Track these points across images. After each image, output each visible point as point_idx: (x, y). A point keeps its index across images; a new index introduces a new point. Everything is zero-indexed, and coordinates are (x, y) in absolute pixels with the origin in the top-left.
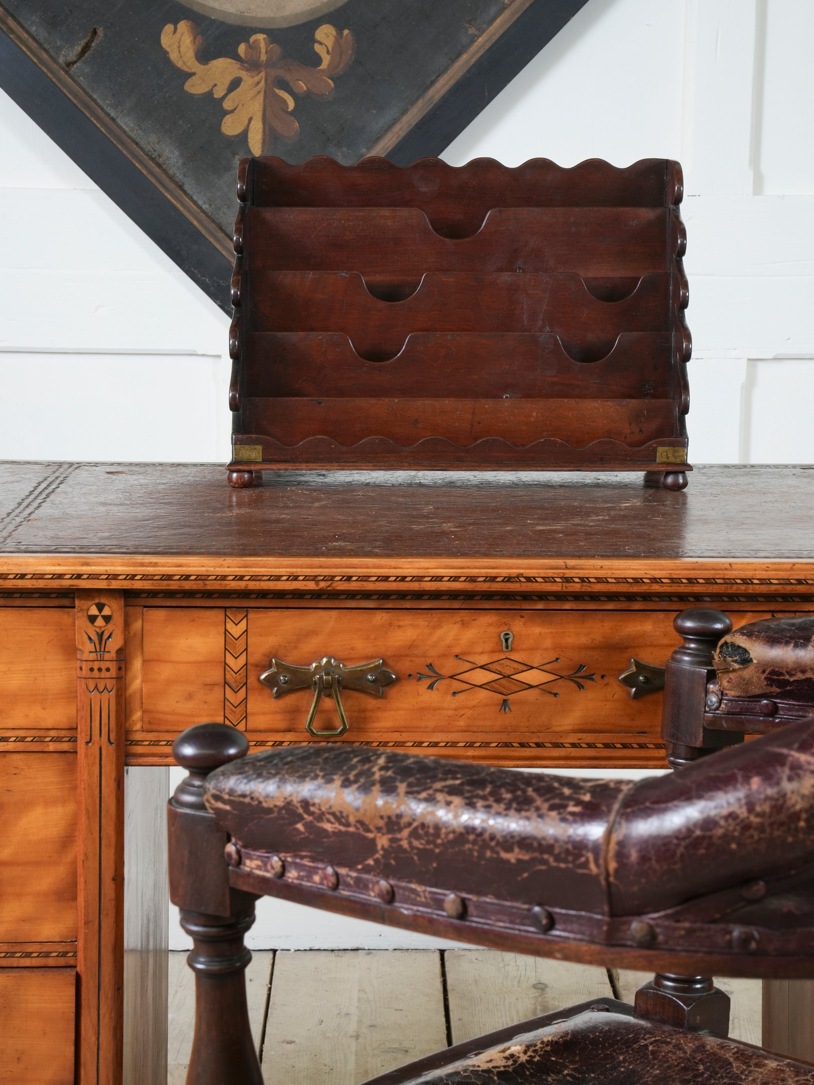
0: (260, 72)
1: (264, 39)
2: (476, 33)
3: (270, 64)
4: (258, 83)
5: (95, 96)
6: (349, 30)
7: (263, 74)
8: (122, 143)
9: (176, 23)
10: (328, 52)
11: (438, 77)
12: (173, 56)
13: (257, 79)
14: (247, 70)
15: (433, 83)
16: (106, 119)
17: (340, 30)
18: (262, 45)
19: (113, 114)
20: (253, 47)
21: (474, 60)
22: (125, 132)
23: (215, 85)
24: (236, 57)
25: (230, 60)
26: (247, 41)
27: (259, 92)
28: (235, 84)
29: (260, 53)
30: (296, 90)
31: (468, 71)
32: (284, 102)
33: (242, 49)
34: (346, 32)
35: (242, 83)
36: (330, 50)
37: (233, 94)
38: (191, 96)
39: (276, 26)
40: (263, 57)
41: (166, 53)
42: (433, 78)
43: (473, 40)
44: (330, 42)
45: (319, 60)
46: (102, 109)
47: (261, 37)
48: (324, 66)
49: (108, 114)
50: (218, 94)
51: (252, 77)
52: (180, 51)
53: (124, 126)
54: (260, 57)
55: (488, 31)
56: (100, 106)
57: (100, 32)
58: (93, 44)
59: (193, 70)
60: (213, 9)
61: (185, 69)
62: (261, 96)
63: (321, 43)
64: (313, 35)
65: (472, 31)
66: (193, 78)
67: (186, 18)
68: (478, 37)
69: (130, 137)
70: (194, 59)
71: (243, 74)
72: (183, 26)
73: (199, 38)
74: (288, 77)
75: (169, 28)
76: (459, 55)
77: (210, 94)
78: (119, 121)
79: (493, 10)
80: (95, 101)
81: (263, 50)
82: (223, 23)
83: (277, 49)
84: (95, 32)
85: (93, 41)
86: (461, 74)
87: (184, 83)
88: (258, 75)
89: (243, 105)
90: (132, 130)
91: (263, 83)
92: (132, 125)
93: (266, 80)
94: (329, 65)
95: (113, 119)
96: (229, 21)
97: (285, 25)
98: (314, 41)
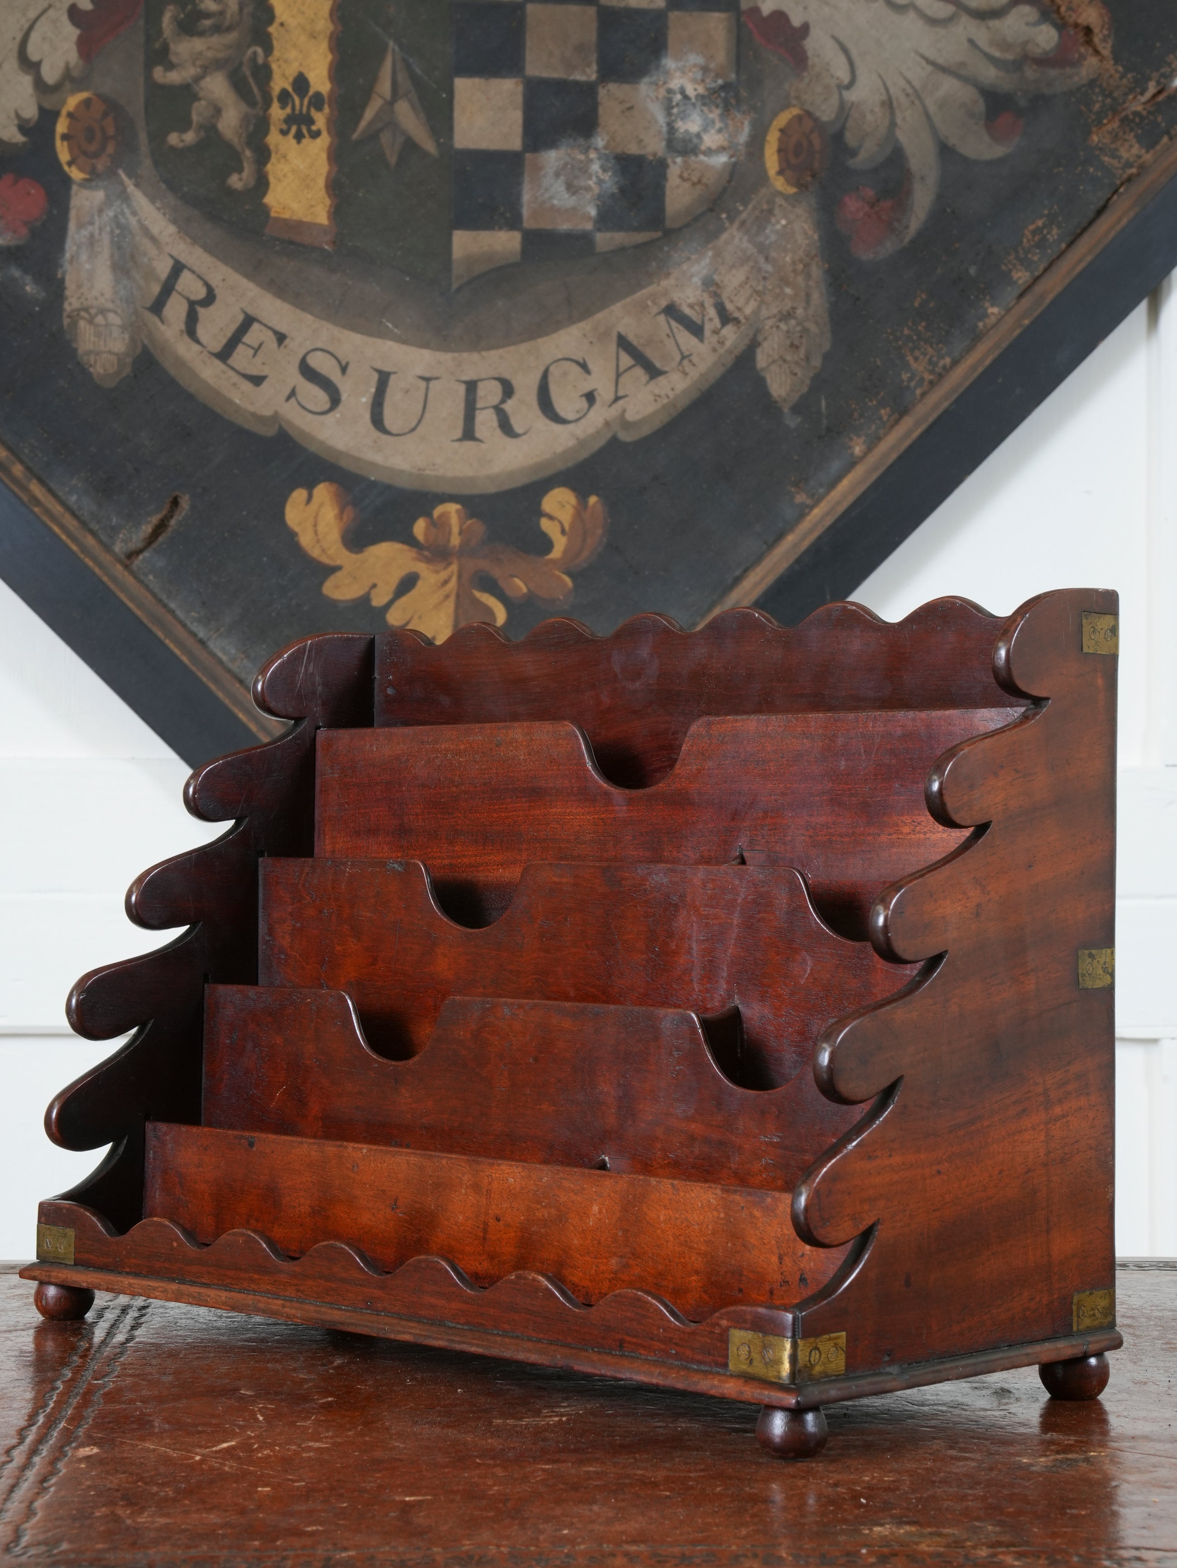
0: (450, 564)
1: (457, 511)
2: (809, 502)
3: (466, 551)
4: (446, 582)
5: (172, 605)
6: (598, 495)
7: (454, 568)
8: (216, 680)
9: (310, 486)
10: (563, 532)
11: (746, 571)
12: (306, 540)
13: (444, 575)
14: (428, 561)
15: (737, 581)
16: (190, 642)
17: (582, 495)
18: (454, 521)
19: (201, 634)
20: (439, 525)
21: (806, 544)
22: (221, 662)
23: (374, 586)
24: (410, 541)
25: (398, 546)
26: (428, 515)
27: (447, 596)
28: (408, 584)
29: (450, 533)
30: (509, 593)
31: (798, 561)
32: (490, 612)
33: (420, 528)
34: (593, 500)
35: (420, 583)
36: (567, 527)
37: (403, 600)
38: (333, 604)
39: (476, 491)
40: (455, 540)
41: (293, 535)
42: (738, 573)
43: (802, 513)
44: (566, 516)
45: (547, 545)
46: (184, 626)
47: (452, 508)
48: (557, 553)
49: (193, 634)
50: (379, 600)
51: (437, 572)
52: (316, 532)
53: (220, 654)
54: (449, 540)
55: (828, 498)
56: (180, 622)
57: (185, 503)
58: (173, 522)
59: (338, 562)
60: (373, 465)
61: (325, 560)
62: (451, 604)
63: (551, 518)
64: (539, 504)
65: (801, 498)
66: (338, 574)
67: (329, 479)
68: (812, 508)
69: (229, 671)
70: (339, 545)
71: (421, 568)
72: (322, 491)
73: (349, 513)
74: (496, 572)
75: (299, 495)
76: (780, 536)
77: (365, 600)
78: (211, 644)
79: (836, 466)
80: (172, 612)
81: (455, 530)
82: (389, 487)
83: (478, 527)
84: (175, 502)
85: (171, 517)
86: (785, 565)
87: (321, 584)
88: (446, 568)
89: (420, 617)
90: (233, 660)
91: (453, 583)
92: (233, 651)
93: (460, 577)
94: (565, 552)
95: (202, 642)
96: (401, 483)
97: (492, 489)
98: (540, 514)
